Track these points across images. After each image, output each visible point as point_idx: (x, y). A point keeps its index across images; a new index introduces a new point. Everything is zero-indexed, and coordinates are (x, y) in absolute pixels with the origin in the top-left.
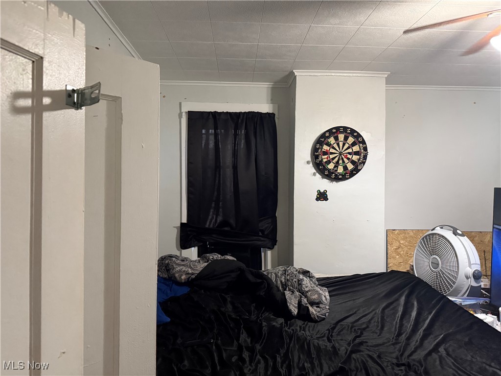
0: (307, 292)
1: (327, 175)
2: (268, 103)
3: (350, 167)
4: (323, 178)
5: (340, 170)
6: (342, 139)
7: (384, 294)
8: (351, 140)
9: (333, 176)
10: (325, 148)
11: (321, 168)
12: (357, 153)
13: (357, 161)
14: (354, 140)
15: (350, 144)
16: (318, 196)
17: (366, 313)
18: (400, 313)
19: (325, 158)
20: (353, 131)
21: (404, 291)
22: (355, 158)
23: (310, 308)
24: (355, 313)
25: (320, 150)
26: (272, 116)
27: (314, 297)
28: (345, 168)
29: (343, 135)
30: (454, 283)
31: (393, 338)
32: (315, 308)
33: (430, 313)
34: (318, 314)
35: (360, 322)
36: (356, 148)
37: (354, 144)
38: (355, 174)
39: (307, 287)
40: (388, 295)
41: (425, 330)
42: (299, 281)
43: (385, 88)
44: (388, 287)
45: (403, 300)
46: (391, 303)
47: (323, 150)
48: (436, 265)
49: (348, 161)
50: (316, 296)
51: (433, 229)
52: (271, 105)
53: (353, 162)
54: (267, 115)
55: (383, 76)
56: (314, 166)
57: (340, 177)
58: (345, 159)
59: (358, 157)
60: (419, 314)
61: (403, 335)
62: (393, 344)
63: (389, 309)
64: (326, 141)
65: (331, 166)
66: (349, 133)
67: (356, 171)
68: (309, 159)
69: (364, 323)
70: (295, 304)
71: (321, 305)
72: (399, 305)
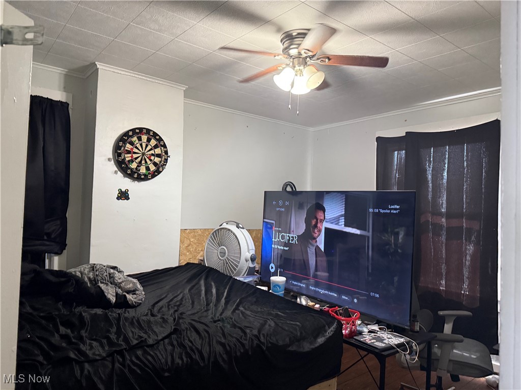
0: (121, 283)
1: (129, 174)
2: (60, 90)
3: (152, 168)
4: (124, 176)
5: (143, 170)
6: (145, 141)
7: (186, 280)
8: (153, 142)
9: (136, 176)
10: (128, 147)
11: (123, 166)
12: (159, 156)
13: (158, 163)
14: (156, 143)
15: (153, 146)
16: (119, 195)
17: (176, 295)
18: (203, 292)
19: (128, 157)
20: (155, 135)
21: (202, 277)
22: (157, 160)
23: (127, 295)
24: (166, 297)
25: (122, 148)
26: (66, 105)
27: (128, 286)
28: (148, 169)
29: (146, 137)
30: (237, 266)
31: (204, 307)
32: (131, 295)
33: (226, 288)
34: (135, 300)
35: (174, 301)
36: (158, 151)
37: (156, 147)
38: (157, 175)
39: (120, 279)
40: (190, 280)
41: (225, 298)
42: (110, 274)
43: (183, 101)
44: (189, 274)
45: (202, 282)
46: (194, 286)
47: (126, 148)
48: (223, 254)
49: (150, 162)
50: (131, 285)
51: (221, 225)
52: (64, 93)
53: (155, 164)
54: (59, 104)
55: (181, 88)
56: (115, 164)
57: (143, 177)
58: (147, 160)
59: (160, 159)
60: (217, 290)
61: (211, 304)
62: (206, 311)
63: (193, 290)
64: (129, 140)
65: (134, 166)
66: (151, 135)
67: (157, 172)
68: (111, 156)
69: (177, 301)
70: (113, 293)
71: (137, 292)
72: (200, 286)
